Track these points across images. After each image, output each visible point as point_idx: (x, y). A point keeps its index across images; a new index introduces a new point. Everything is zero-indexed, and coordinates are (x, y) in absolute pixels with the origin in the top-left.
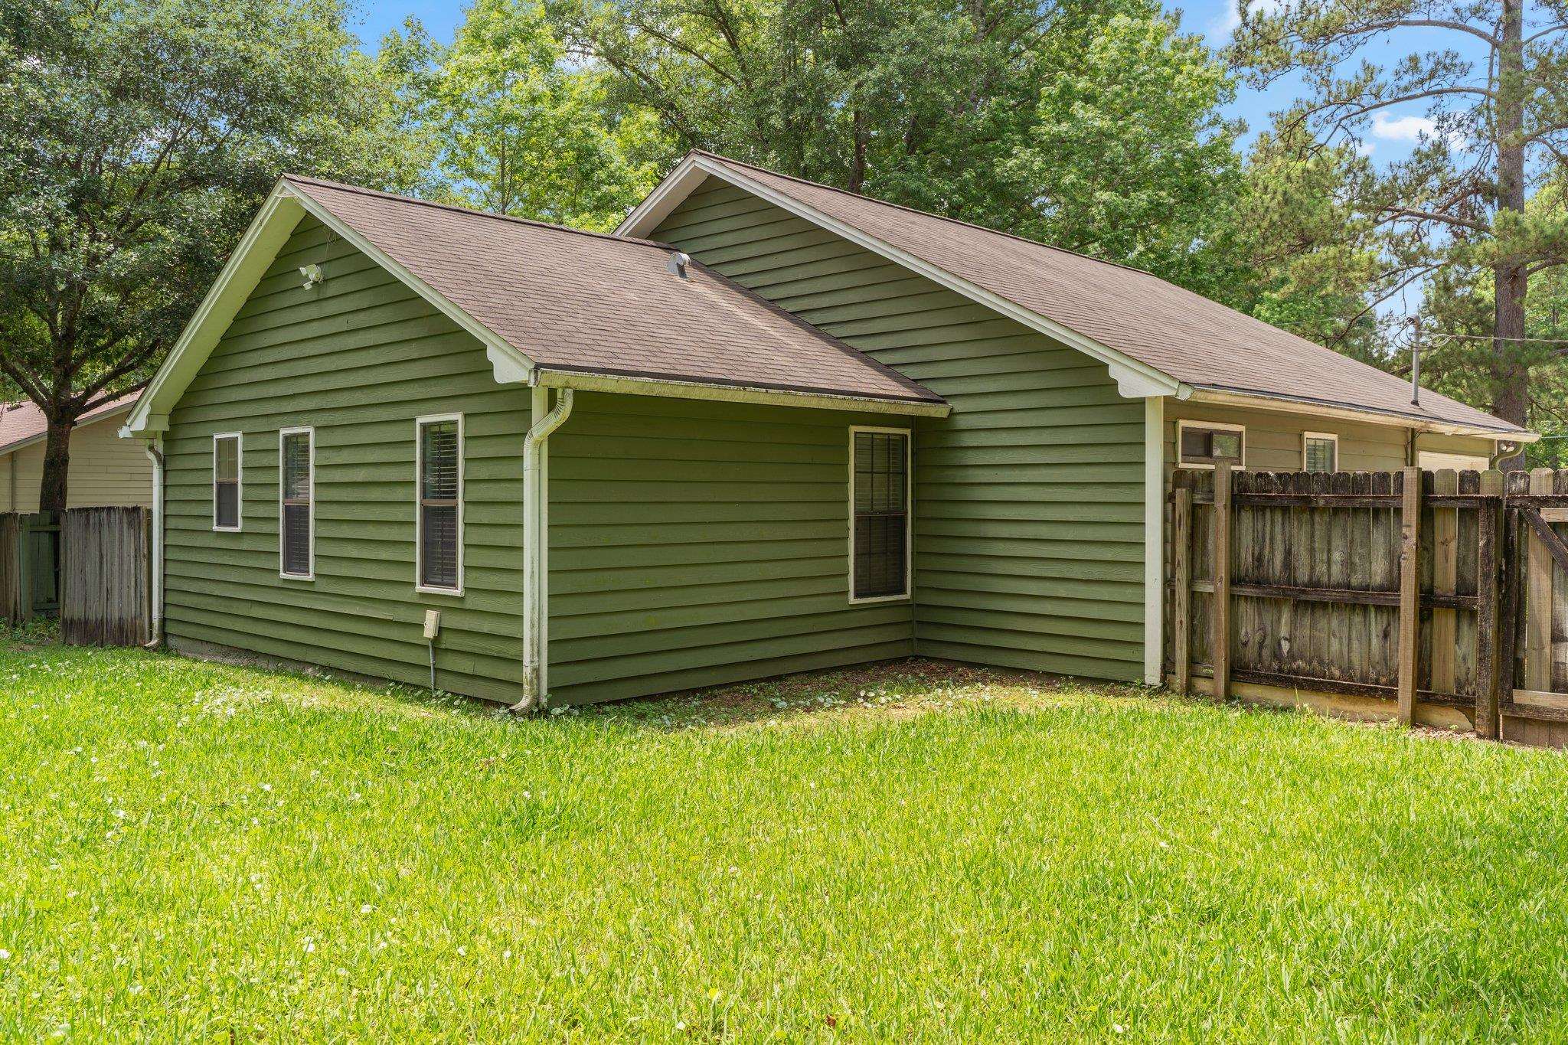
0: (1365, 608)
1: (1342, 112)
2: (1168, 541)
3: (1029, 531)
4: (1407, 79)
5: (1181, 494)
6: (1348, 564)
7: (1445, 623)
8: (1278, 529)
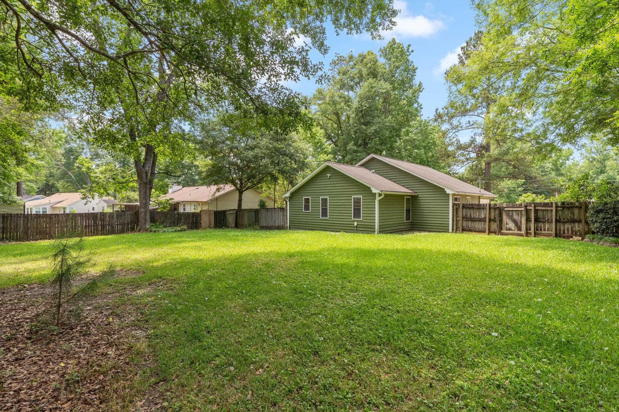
0: (481, 221)
1: (454, 131)
2: (453, 213)
3: (431, 211)
4: (468, 125)
5: (455, 206)
6: (479, 215)
7: (492, 223)
8: (469, 211)
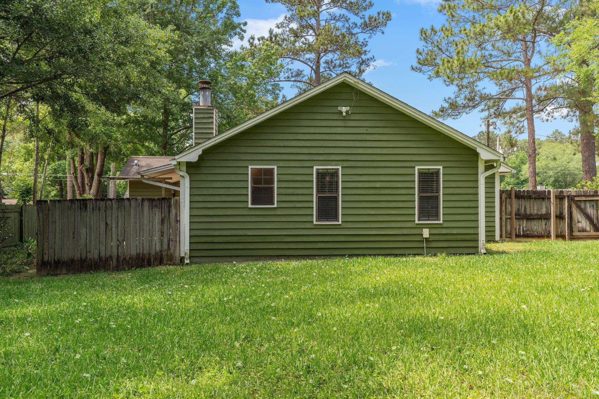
0: (541, 219)
5: (503, 195)
6: (538, 210)
8: (523, 202)
